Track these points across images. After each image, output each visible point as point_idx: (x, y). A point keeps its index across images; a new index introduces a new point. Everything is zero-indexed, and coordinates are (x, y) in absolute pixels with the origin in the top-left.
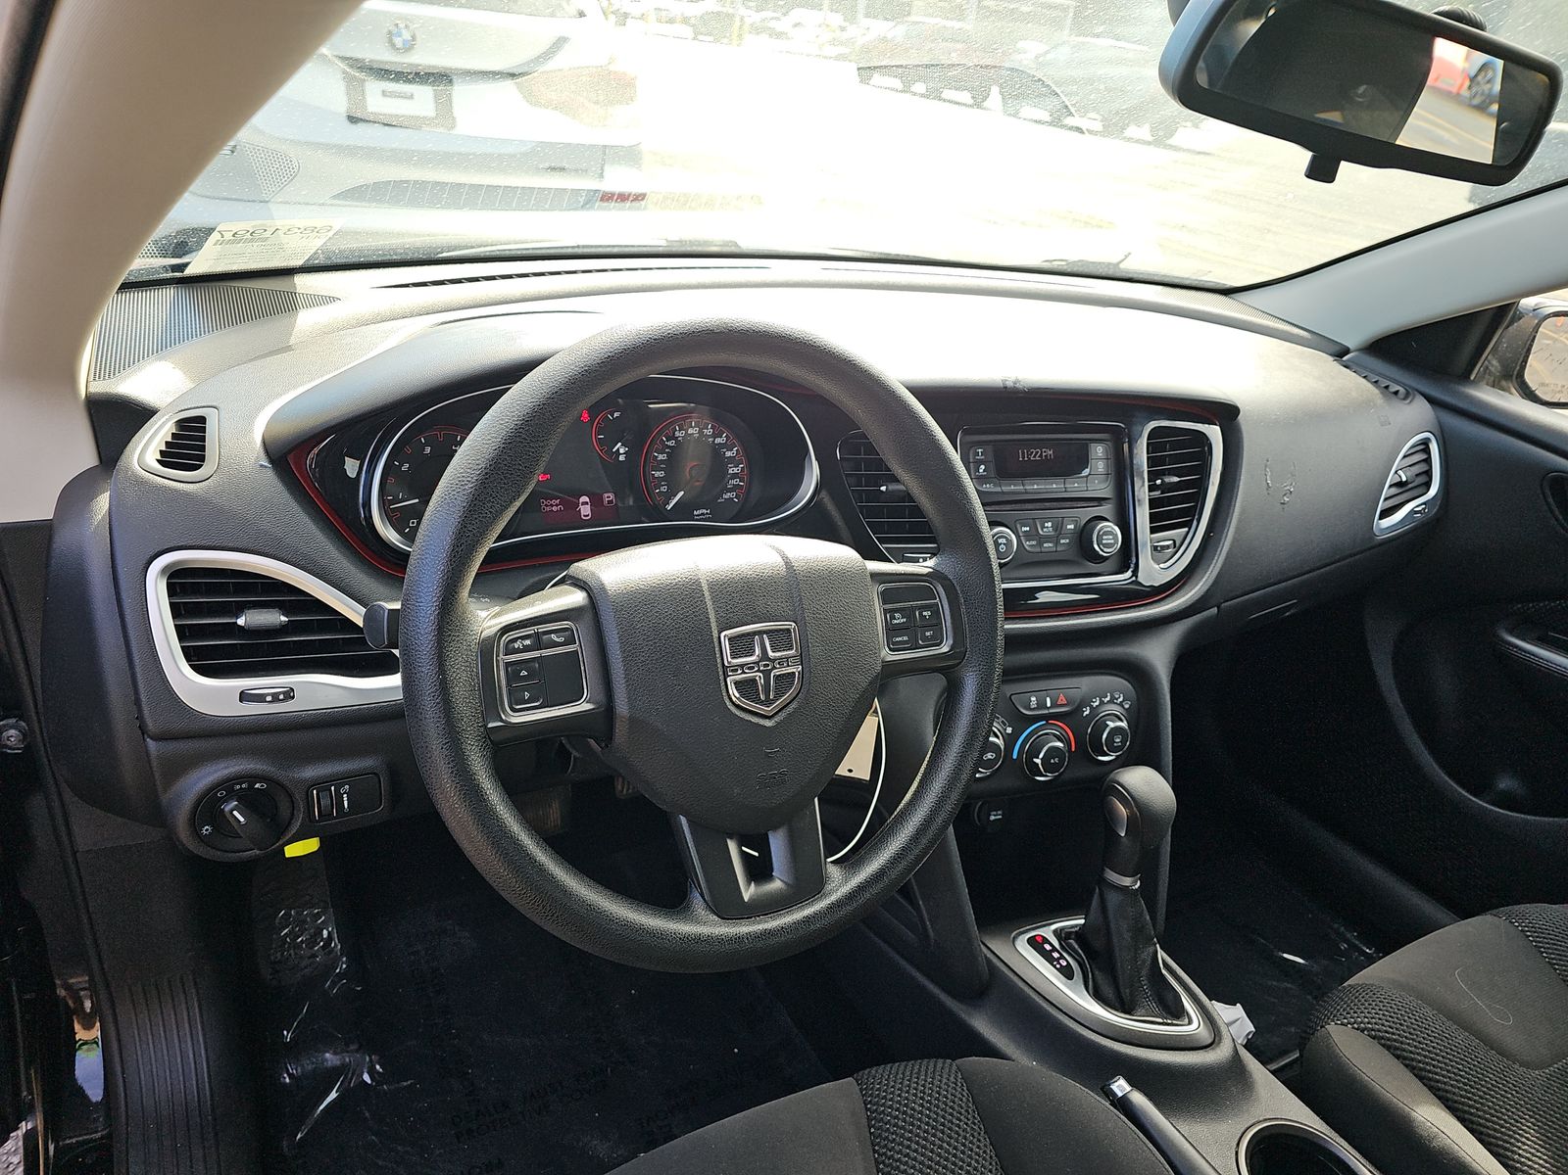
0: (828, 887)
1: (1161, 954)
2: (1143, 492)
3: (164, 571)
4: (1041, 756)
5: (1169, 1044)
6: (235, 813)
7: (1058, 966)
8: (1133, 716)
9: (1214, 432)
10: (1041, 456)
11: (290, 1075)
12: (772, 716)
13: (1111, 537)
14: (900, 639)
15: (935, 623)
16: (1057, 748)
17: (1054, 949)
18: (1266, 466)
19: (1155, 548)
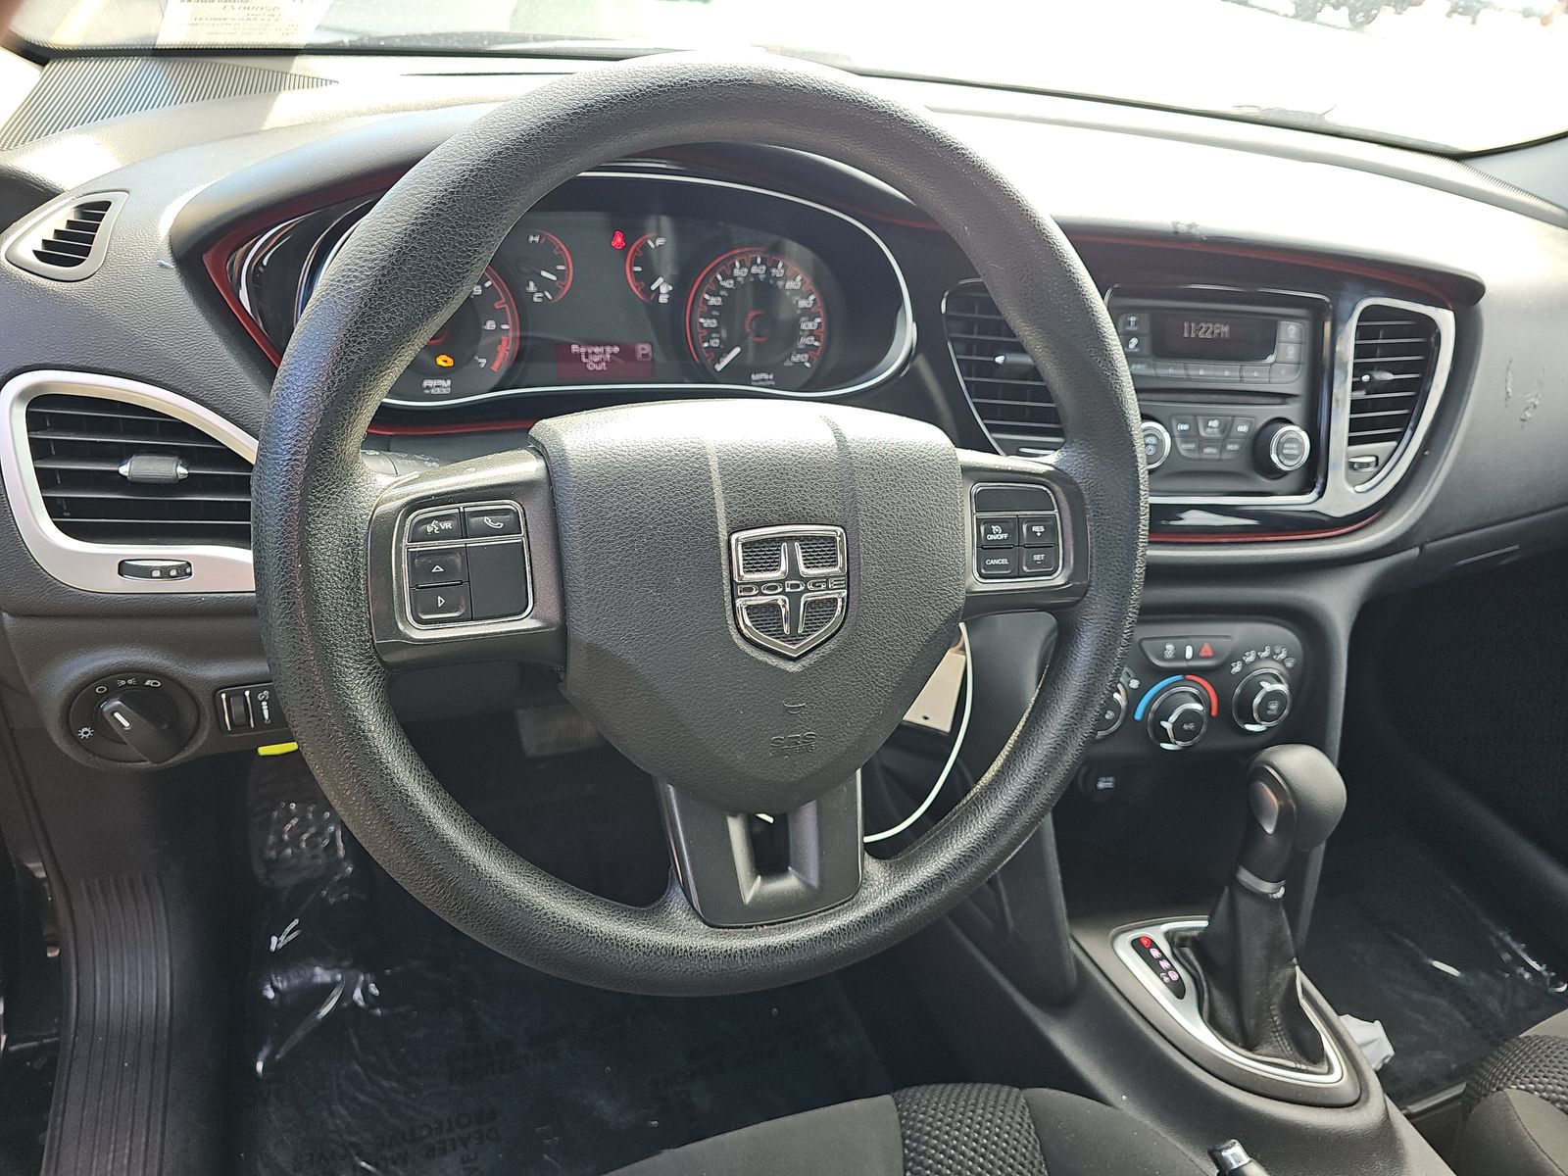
0: (864, 893)
1: (1301, 978)
2: (1344, 393)
3: (22, 395)
4: (1173, 718)
5: (1300, 1097)
6: (117, 715)
7: (1166, 979)
8: (1297, 679)
9: (1445, 320)
10: (1213, 333)
11: (275, 989)
12: (799, 658)
13: (1294, 446)
14: (997, 562)
15: (1048, 545)
16: (1193, 712)
17: (1164, 957)
18: (1508, 369)
19: (1351, 465)
